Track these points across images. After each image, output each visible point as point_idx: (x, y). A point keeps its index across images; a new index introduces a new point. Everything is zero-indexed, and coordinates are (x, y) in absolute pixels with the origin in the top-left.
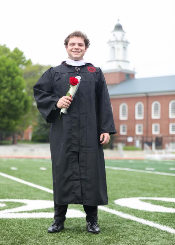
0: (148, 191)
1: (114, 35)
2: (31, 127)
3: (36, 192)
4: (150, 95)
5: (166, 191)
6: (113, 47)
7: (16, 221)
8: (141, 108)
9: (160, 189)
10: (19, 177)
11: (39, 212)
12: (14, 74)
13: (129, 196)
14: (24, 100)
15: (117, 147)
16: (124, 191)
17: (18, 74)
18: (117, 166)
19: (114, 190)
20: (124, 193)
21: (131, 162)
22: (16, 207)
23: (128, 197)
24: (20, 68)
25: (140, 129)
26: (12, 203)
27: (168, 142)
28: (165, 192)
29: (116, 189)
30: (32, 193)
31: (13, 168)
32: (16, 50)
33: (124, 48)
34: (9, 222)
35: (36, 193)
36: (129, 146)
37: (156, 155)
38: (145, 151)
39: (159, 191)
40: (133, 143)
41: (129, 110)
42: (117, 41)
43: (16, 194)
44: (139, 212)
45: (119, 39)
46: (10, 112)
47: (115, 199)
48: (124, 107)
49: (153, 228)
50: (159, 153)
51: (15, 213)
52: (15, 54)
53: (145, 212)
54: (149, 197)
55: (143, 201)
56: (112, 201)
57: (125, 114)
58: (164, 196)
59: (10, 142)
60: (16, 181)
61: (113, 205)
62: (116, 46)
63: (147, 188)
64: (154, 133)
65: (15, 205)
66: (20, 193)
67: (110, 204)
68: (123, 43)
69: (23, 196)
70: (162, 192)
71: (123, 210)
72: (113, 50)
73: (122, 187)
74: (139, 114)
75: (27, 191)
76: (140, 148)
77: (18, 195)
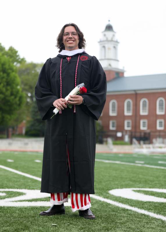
0: (140, 182)
1: (105, 35)
2: (24, 122)
3: (33, 182)
4: (138, 92)
5: (157, 182)
6: (104, 47)
7: (17, 210)
8: (130, 105)
9: (151, 181)
10: (16, 168)
12: (10, 71)
13: (122, 187)
14: (19, 95)
15: (106, 142)
16: (117, 183)
17: (13, 71)
18: (109, 159)
19: (107, 181)
21: (121, 155)
22: (16, 196)
23: (121, 188)
24: (14, 66)
25: (129, 125)
26: (12, 193)
27: (156, 137)
28: (156, 183)
29: (109, 180)
30: (30, 184)
31: (9, 161)
32: (11, 49)
33: (114, 47)
34: (10, 210)
35: (34, 184)
36: (118, 141)
37: (145, 150)
38: (133, 146)
39: (150, 183)
40: (122, 138)
41: (119, 107)
42: (107, 41)
43: (14, 184)
44: (133, 201)
45: (110, 39)
46: (5, 107)
47: (109, 190)
48: (114, 103)
50: (147, 148)
51: (15, 201)
53: (138, 202)
54: (142, 188)
56: (107, 191)
57: (115, 111)
58: (156, 187)
59: (6, 136)
60: (14, 173)
61: (108, 195)
62: (106, 46)
63: (139, 180)
64: (142, 128)
65: (15, 194)
66: (19, 183)
67: (105, 194)
68: (113, 43)
69: (21, 186)
70: (153, 183)
71: (118, 199)
72: (103, 49)
73: (115, 178)
74: (128, 110)
75: (25, 182)
76: (129, 143)
77: (16, 185)
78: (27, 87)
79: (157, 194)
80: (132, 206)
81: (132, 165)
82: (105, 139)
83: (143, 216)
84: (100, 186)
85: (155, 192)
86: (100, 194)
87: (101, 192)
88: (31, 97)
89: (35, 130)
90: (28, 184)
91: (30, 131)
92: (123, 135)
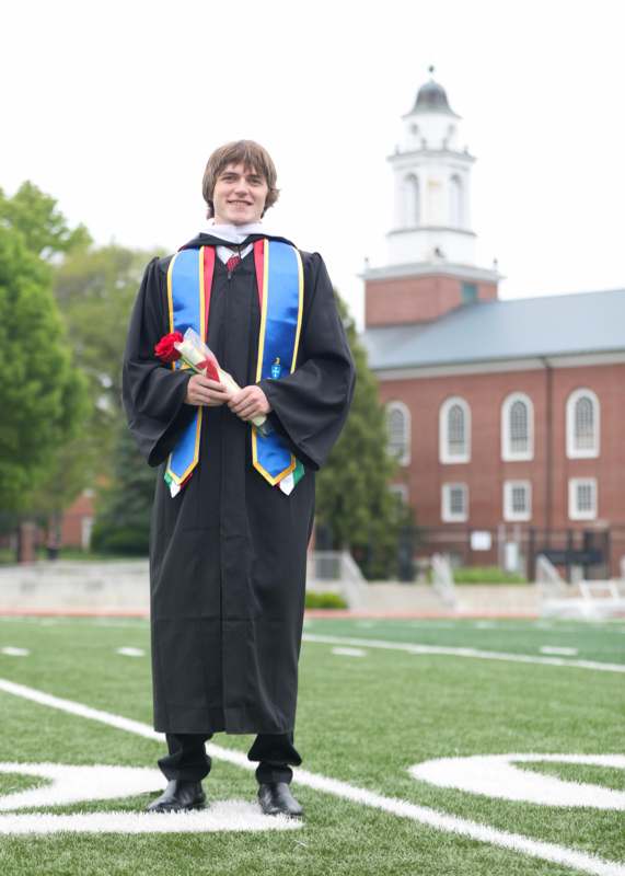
0: (548, 730)
1: (415, 129)
2: (88, 494)
3: (93, 736)
4: (557, 363)
5: (619, 729)
6: (413, 178)
8: (525, 417)
9: (595, 725)
10: (34, 681)
13: (468, 749)
15: (429, 570)
16: (452, 732)
19: (409, 727)
20: (450, 739)
21: (482, 625)
22: (7, 793)
23: (465, 755)
24: (43, 262)
25: (521, 500)
28: (617, 733)
29: (419, 724)
30: (81, 741)
31: (11, 651)
32: (28, 194)
33: (455, 178)
35: (95, 741)
36: (476, 566)
37: (587, 602)
38: (540, 587)
39: (592, 732)
40: (492, 556)
41: (475, 428)
42: (425, 151)
43: (12, 742)
45: (435, 143)
47: (412, 762)
48: (456, 408)
49: (562, 867)
50: (594, 594)
52: (22, 205)
54: (551, 752)
55: (524, 769)
56: (401, 767)
57: (461, 442)
58: (613, 748)
59: (10, 555)
60: (18, 698)
61: (403, 783)
62: (423, 174)
63: (544, 720)
64: (575, 513)
65: (5, 785)
66: (36, 739)
67: (392, 779)
68: (450, 160)
69: (39, 750)
70: (604, 734)
71: (444, 800)
72: (410, 186)
73: (444, 715)
74: (514, 439)
75: (59, 734)
76: (523, 576)
77: (22, 746)
78: (92, 352)
79: (615, 776)
80: (499, 826)
81: (526, 664)
82: (422, 562)
83: (545, 868)
84: (378, 748)
85: (606, 768)
86: (369, 780)
87: (375, 771)
88: (113, 391)
89: (132, 527)
90: (72, 744)
91: (111, 531)
92: (494, 544)
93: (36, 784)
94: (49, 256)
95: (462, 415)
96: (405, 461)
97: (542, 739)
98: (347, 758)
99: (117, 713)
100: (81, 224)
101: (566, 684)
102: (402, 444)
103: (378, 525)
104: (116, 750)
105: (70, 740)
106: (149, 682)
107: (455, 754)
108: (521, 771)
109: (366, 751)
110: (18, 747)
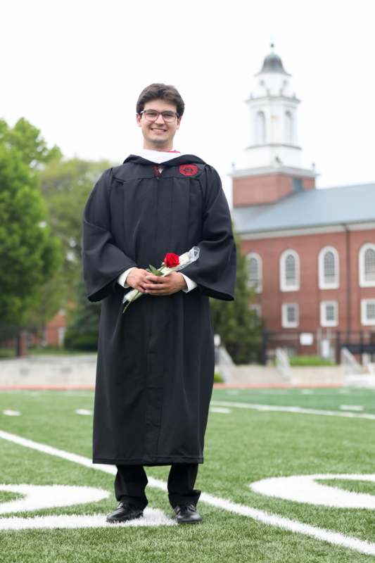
0: (341, 459)
1: (262, 83)
2: (62, 313)
3: (55, 466)
4: (352, 228)
6: (261, 113)
8: (332, 262)
9: (370, 455)
10: (21, 432)
11: (52, 515)
12: (16, 184)
13: (289, 471)
14: (41, 247)
15: (274, 358)
16: (280, 461)
17: (25, 183)
18: (271, 404)
19: (253, 458)
20: (277, 466)
21: (306, 392)
23: (286, 476)
24: (32, 169)
25: (333, 313)
29: (260, 456)
30: (47, 469)
31: (9, 413)
32: (23, 126)
33: (288, 113)
35: (55, 470)
36: (304, 355)
37: (372, 377)
38: (343, 368)
39: (368, 460)
40: (313, 349)
41: (303, 268)
42: (270, 97)
43: (3, 471)
45: (275, 92)
46: (8, 278)
47: (253, 481)
48: (290, 257)
52: (19, 134)
53: (326, 510)
54: (341, 473)
55: (323, 484)
56: (246, 485)
57: (293, 278)
59: (12, 352)
60: (11, 443)
61: (246, 493)
62: (267, 110)
63: (338, 452)
64: (365, 321)
66: (15, 470)
67: (238, 492)
68: (282, 102)
69: (20, 476)
71: (270, 503)
72: (260, 118)
73: (276, 450)
74: (326, 275)
75: (33, 465)
76: (333, 360)
77: (9, 474)
78: (65, 224)
81: (330, 416)
82: (270, 353)
84: (233, 472)
86: (225, 493)
87: (229, 486)
88: (77, 249)
89: (88, 333)
90: (42, 471)
91: (76, 336)
92: (315, 341)
93: (15, 499)
94: (36, 165)
95: (294, 261)
96: (259, 290)
97: (335, 464)
98: (212, 478)
99: (71, 452)
100: (55, 146)
101: (354, 429)
102: (256, 280)
103: (242, 330)
104: (67, 476)
105: (39, 469)
106: (91, 432)
107: (280, 475)
108: (321, 486)
109: (225, 474)
110: (5, 474)
